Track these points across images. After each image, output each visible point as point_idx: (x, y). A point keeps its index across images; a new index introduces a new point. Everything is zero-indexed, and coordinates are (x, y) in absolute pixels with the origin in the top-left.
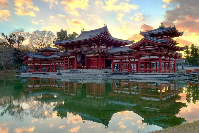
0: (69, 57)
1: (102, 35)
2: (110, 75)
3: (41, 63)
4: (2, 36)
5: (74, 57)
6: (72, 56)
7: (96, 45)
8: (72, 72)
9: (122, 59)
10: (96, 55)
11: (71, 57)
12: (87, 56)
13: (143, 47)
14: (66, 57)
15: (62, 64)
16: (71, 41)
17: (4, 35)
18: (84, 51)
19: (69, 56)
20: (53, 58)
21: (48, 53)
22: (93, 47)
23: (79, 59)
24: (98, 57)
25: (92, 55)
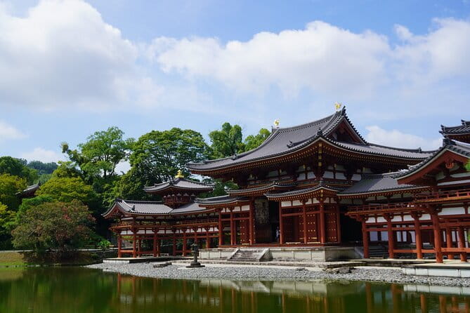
0: (231, 210)
1: (320, 141)
2: (348, 268)
3: (156, 230)
4: (64, 152)
5: (246, 208)
6: (241, 205)
7: (310, 171)
8: (240, 255)
9: (393, 215)
10: (309, 202)
11: (237, 209)
12: (284, 204)
13: (443, 177)
14: (223, 211)
15: (216, 230)
16: (235, 161)
17: (69, 149)
18: (272, 192)
19: (232, 208)
20: (191, 213)
21: (179, 197)
22: (302, 177)
23: (262, 216)
24: (316, 207)
25: (297, 203)
